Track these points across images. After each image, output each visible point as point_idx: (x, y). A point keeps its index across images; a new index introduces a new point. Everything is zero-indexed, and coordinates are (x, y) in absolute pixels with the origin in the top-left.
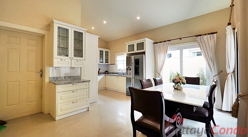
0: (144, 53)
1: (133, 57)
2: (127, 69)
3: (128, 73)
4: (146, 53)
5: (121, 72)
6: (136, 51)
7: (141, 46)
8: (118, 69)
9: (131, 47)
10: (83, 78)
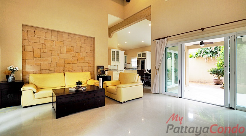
0: (146, 58)
1: (140, 60)
2: (137, 66)
3: (138, 68)
4: (147, 58)
5: (134, 68)
6: (142, 57)
7: (144, 54)
8: (132, 66)
9: (140, 55)
10: (118, 70)
